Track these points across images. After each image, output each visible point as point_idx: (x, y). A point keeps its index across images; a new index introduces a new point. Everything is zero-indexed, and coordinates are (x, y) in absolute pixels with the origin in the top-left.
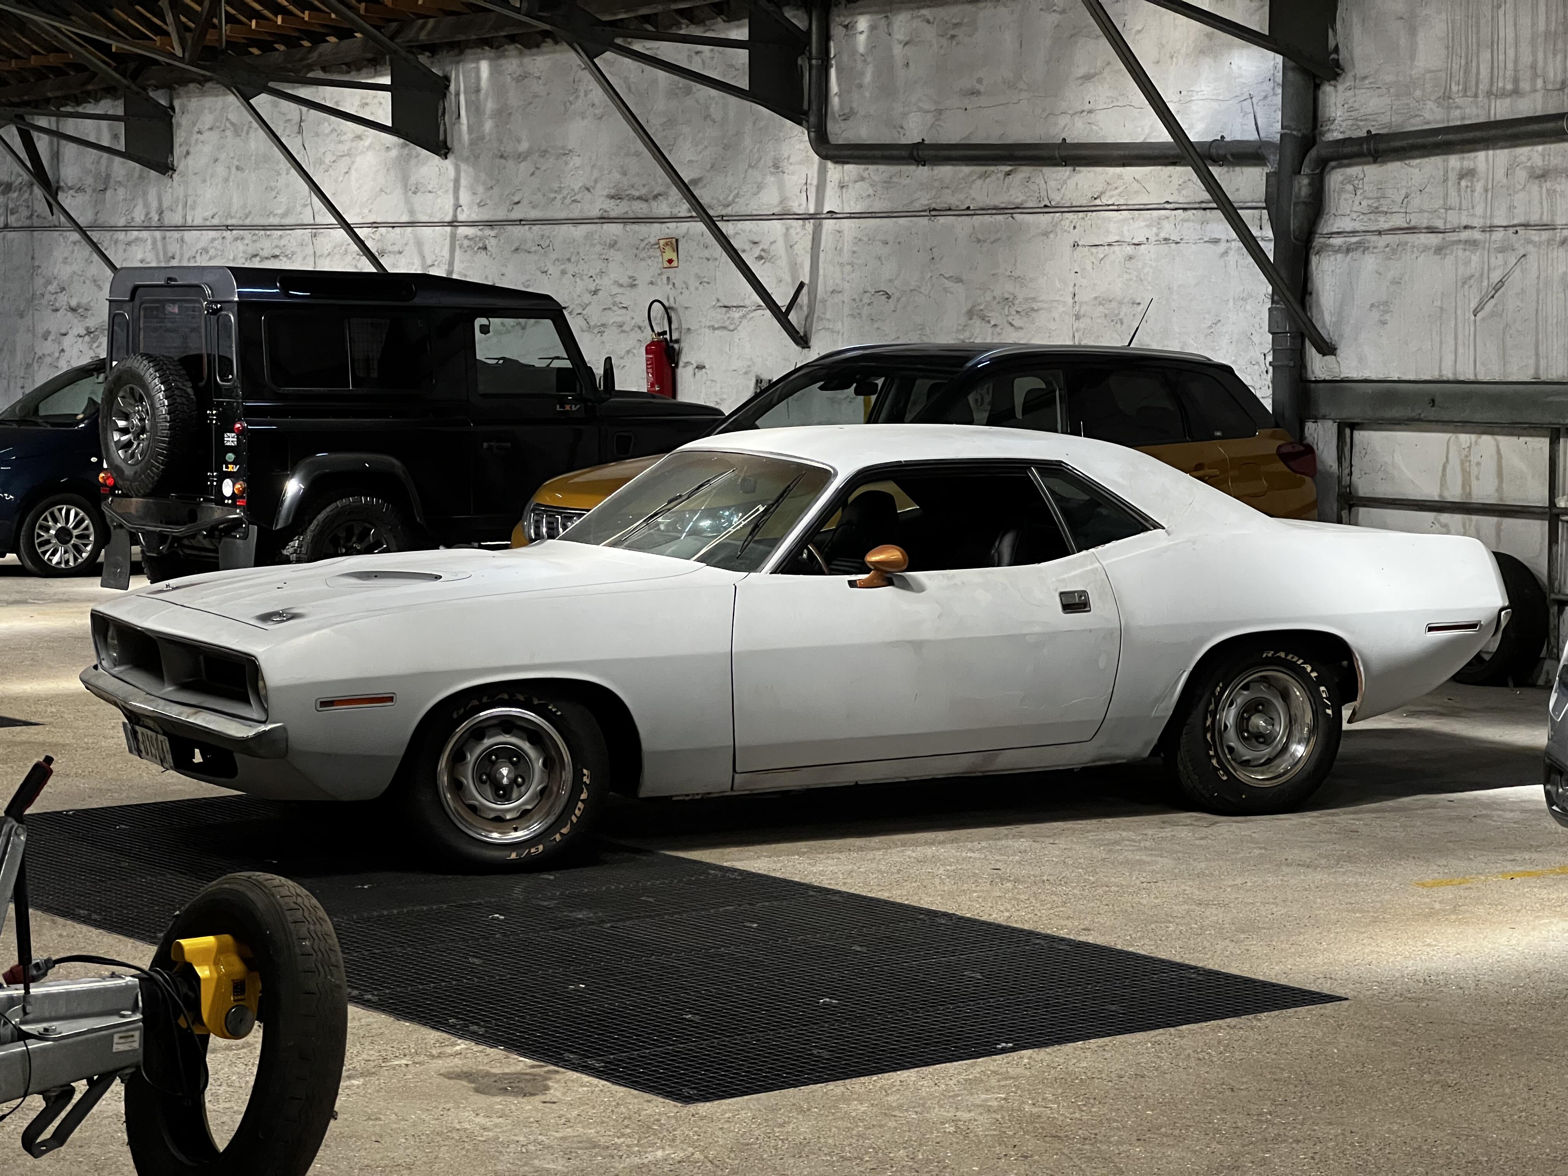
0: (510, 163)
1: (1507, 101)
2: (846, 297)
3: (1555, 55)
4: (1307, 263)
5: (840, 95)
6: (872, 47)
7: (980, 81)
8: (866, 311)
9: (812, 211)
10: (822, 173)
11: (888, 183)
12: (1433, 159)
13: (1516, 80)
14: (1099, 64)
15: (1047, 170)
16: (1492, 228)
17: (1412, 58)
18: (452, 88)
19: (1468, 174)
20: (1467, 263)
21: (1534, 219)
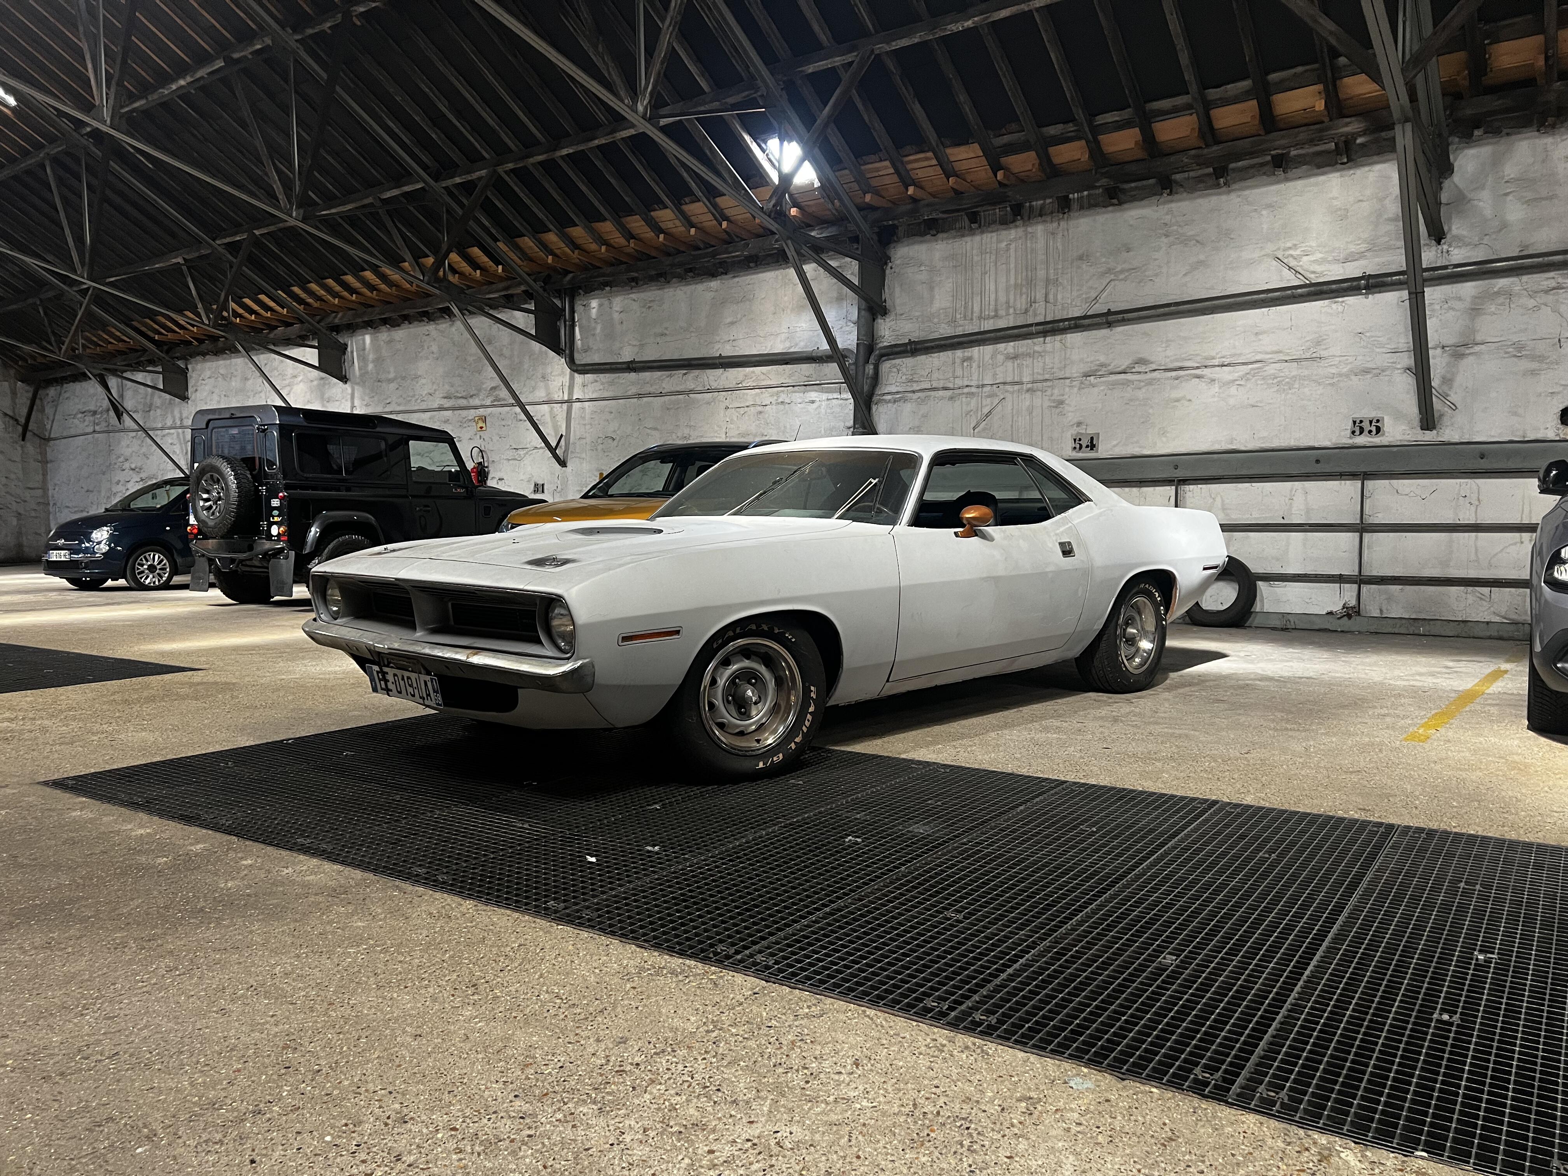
0: (384, 384)
1: (991, 321)
2: (588, 440)
3: (1021, 295)
4: (869, 409)
5: (581, 340)
6: (600, 314)
7: (666, 329)
8: (600, 447)
9: (566, 398)
10: (572, 379)
11: (612, 383)
12: (945, 353)
13: (996, 310)
14: (739, 316)
15: (709, 371)
16: (983, 386)
17: (931, 302)
18: (349, 349)
19: (970, 359)
20: (968, 404)
21: (1009, 380)
